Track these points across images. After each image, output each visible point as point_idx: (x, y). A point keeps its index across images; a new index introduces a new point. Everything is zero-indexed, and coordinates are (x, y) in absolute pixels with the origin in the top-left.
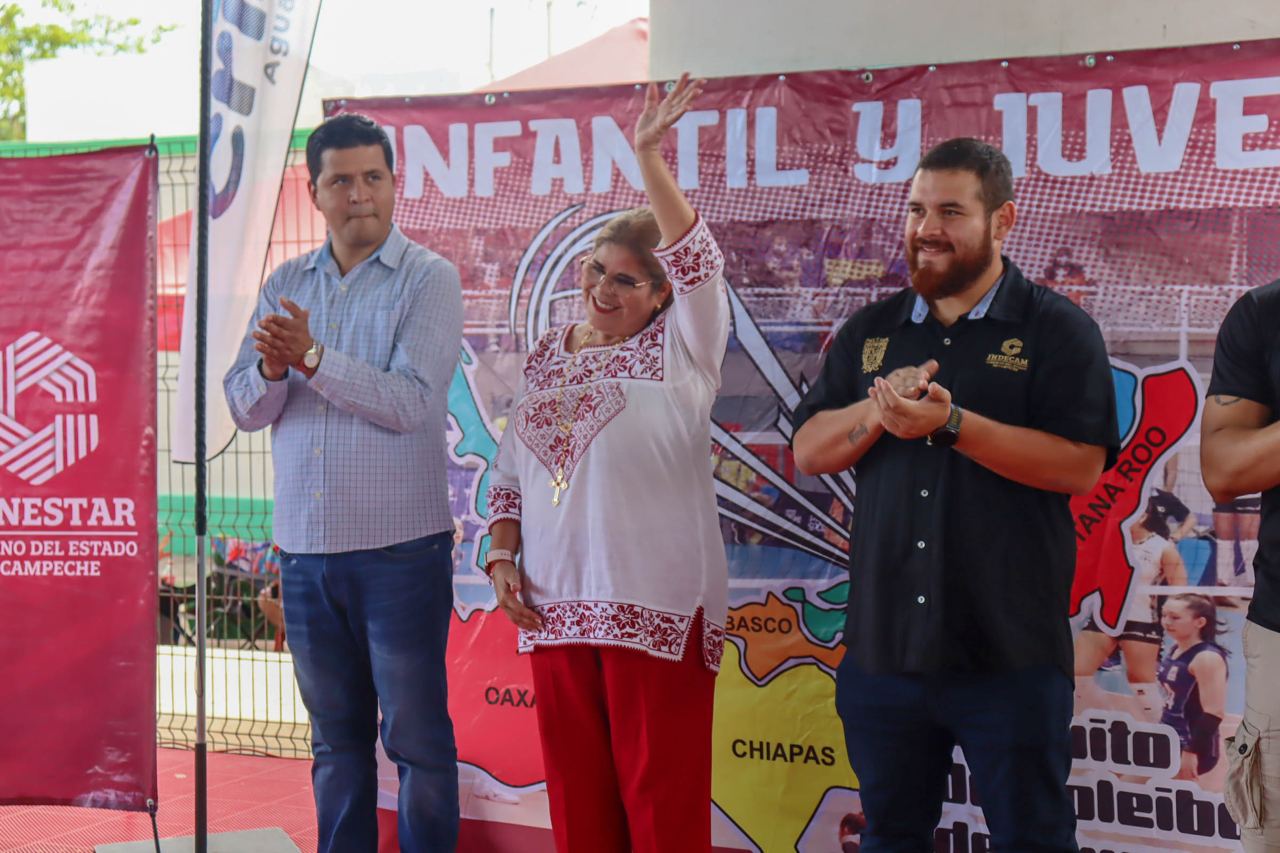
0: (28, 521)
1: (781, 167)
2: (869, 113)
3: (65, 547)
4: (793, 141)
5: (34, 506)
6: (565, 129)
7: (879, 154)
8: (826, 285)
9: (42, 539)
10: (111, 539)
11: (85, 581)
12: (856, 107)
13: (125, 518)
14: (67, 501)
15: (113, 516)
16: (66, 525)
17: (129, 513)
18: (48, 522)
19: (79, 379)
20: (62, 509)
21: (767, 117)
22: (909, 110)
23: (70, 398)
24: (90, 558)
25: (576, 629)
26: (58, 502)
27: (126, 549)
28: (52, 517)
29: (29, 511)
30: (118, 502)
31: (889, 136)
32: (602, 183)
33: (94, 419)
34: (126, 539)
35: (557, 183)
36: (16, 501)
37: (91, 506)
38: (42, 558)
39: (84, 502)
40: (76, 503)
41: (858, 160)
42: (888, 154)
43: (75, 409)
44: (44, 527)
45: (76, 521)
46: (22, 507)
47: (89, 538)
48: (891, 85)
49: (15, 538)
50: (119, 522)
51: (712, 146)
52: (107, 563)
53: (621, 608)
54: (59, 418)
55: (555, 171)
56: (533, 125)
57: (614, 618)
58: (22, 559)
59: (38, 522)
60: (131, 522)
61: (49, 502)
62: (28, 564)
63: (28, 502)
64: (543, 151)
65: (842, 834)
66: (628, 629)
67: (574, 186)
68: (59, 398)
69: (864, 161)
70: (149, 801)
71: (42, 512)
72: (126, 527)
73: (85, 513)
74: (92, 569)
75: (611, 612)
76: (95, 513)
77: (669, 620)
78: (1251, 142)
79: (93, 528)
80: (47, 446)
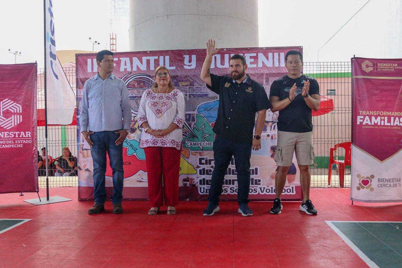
0: (6, 137)
1: (170, 66)
2: (187, 57)
3: (14, 141)
4: (173, 62)
5: (7, 134)
6: (127, 59)
7: (188, 64)
8: (179, 86)
9: (9, 140)
10: (25, 140)
11: (19, 148)
12: (184, 56)
13: (28, 136)
14: (15, 133)
15: (26, 135)
16: (15, 137)
17: (29, 135)
18: (10, 137)
19: (18, 108)
20: (14, 134)
21: (167, 58)
22: (194, 57)
23: (15, 112)
24: (21, 143)
25: (161, 144)
26: (13, 133)
27: (29, 142)
28: (11, 136)
29: (6, 135)
30: (27, 132)
31: (190, 61)
32: (135, 69)
33: (21, 116)
34: (29, 140)
35: (126, 69)
36: (3, 133)
37: (20, 133)
38: (9, 144)
39: (19, 133)
40: (17, 133)
41: (185, 65)
42: (190, 64)
43: (17, 114)
44: (10, 138)
45: (17, 136)
46: (4, 134)
47: (20, 140)
48: (190, 52)
49: (3, 140)
50: (27, 136)
51: (157, 62)
52: (24, 144)
53: (172, 140)
54: (13, 116)
55: (126, 67)
56: (120, 59)
57: (171, 142)
58: (4, 144)
59: (8, 137)
60: (30, 136)
61: (10, 133)
62: (6, 145)
63: (6, 133)
64: (122, 63)
66: (174, 144)
67: (129, 69)
68: (13, 112)
69: (186, 65)
70: (37, 190)
71: (9, 135)
72: (29, 137)
73: (19, 135)
74: (21, 146)
75: (170, 141)
76: (21, 135)
77: (177, 143)
78: (251, 63)
79: (21, 138)
80: (10, 121)
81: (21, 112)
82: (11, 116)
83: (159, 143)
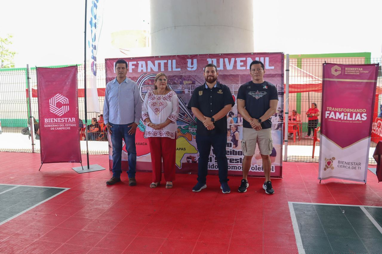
0: (59, 122)
1: (177, 68)
2: (189, 61)
3: (65, 125)
4: (178, 65)
5: (60, 119)
6: (143, 63)
7: (191, 66)
8: (183, 84)
9: (61, 124)
10: (72, 124)
11: (68, 130)
12: (187, 60)
13: (74, 121)
14: (65, 118)
15: (72, 120)
16: (65, 122)
17: (74, 120)
18: (62, 121)
19: (66, 100)
20: (64, 119)
21: (174, 61)
22: (195, 61)
23: (64, 103)
24: (69, 127)
25: (159, 135)
26: (63, 119)
27: (74, 125)
28: (63, 121)
29: (59, 120)
30: (73, 118)
31: (192, 64)
32: (149, 70)
33: (68, 106)
34: (74, 124)
35: (142, 70)
36: (57, 119)
37: (68, 119)
38: (61, 127)
39: (67, 118)
40: (66, 119)
41: (188, 67)
42: (192, 66)
43: (65, 105)
44: (61, 122)
45: (66, 121)
46: (58, 120)
47: (68, 124)
48: (192, 57)
49: (57, 124)
50: (73, 121)
51: (166, 65)
52: (71, 127)
54: (63, 106)
55: (142, 69)
56: (138, 62)
58: (58, 127)
59: (60, 122)
60: (75, 121)
61: (62, 119)
62: (59, 128)
63: (59, 119)
64: (140, 66)
65: (187, 159)
66: (168, 135)
67: (145, 71)
68: (63, 103)
69: (189, 67)
70: (80, 161)
71: (61, 120)
72: (74, 122)
73: (68, 120)
74: (69, 128)
76: (69, 120)
77: (172, 133)
78: (241, 66)
79: (69, 122)
80: (61, 110)
81: (68, 103)
82: (62, 107)
83: (158, 134)
